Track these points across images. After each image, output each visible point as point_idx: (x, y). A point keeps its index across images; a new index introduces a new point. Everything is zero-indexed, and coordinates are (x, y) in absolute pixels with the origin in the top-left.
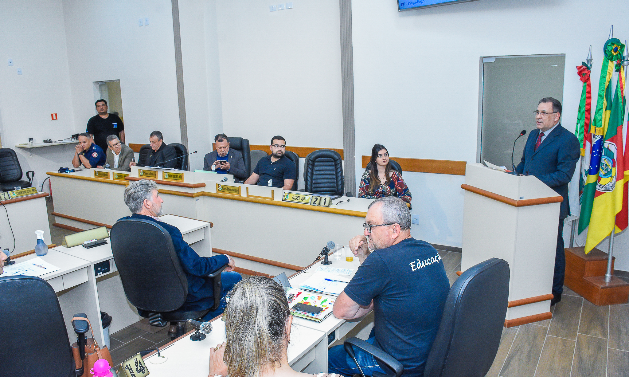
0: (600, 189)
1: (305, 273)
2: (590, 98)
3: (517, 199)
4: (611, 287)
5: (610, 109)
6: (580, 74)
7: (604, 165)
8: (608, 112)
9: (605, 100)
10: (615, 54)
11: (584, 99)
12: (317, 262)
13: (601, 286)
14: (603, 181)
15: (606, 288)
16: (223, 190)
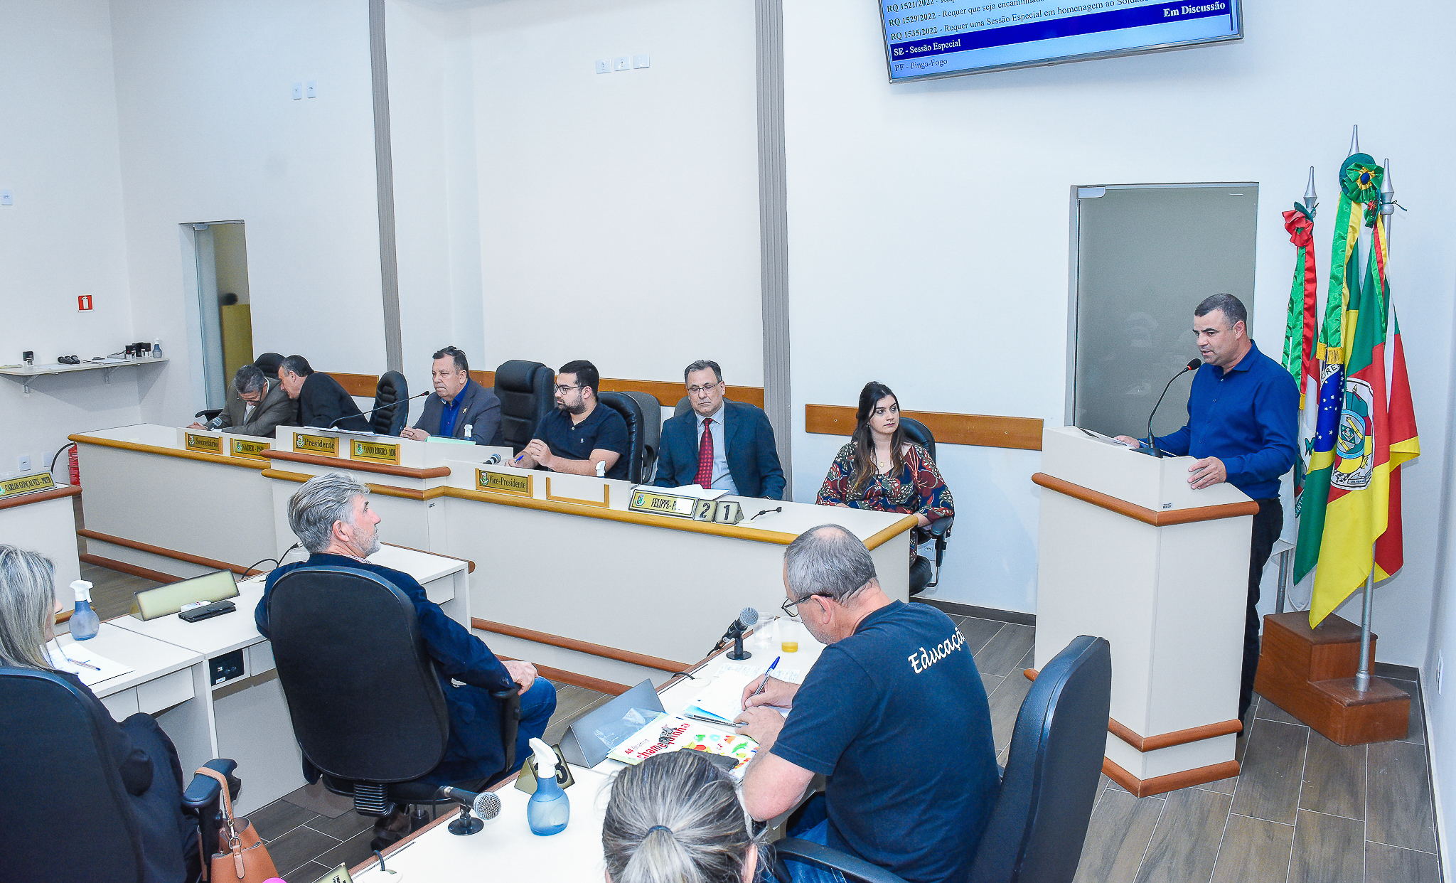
0: (1339, 483)
1: (693, 678)
2: (1314, 281)
3: (1156, 507)
4: (1370, 703)
5: (1357, 308)
6: (1290, 228)
7: (1348, 430)
8: (1353, 314)
9: (1346, 288)
10: (1364, 187)
11: (1301, 284)
12: (719, 653)
13: (1348, 701)
14: (1347, 466)
15: (1359, 704)
16: (492, 485)
